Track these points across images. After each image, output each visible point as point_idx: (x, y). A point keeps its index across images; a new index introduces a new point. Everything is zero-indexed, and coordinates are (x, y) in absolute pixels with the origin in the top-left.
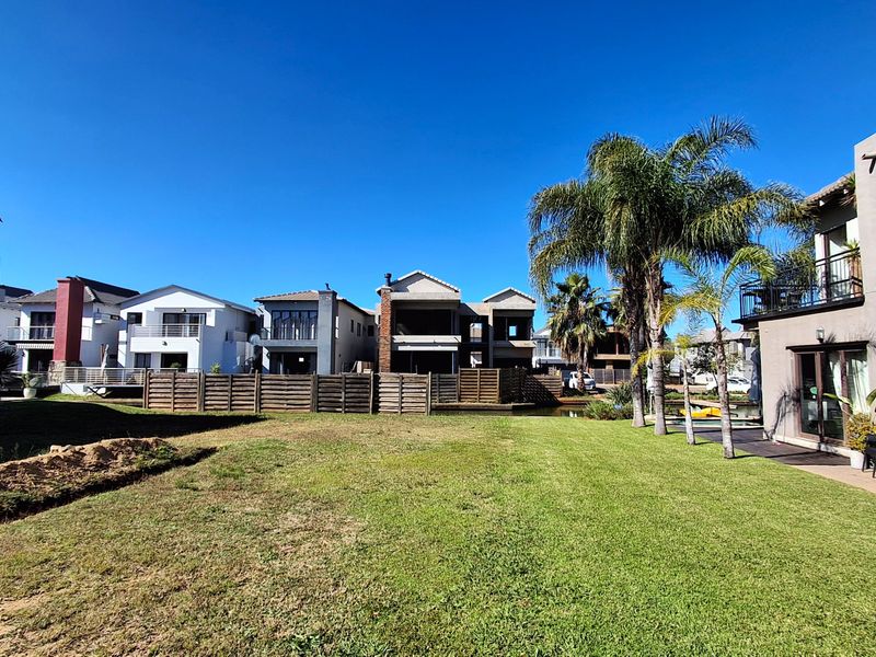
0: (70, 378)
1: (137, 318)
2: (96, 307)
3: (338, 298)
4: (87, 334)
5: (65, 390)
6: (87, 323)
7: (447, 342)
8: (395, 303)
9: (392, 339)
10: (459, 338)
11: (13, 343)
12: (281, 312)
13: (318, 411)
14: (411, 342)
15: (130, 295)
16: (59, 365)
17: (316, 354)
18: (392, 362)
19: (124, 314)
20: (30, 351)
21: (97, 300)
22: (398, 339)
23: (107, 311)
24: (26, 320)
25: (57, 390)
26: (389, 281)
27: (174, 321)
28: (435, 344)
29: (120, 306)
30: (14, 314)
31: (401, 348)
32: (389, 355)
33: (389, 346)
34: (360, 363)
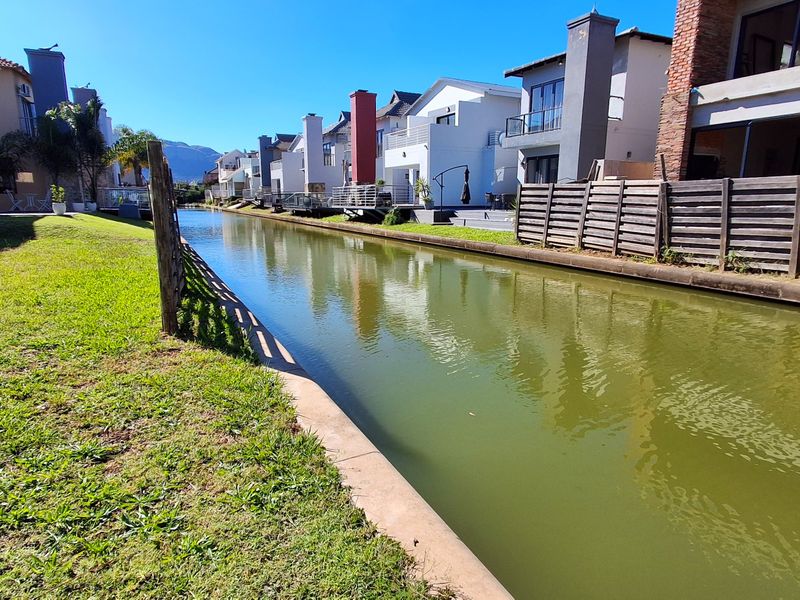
9: (693, 96)
12: (543, 87)
29: (407, 115)
31: (717, 118)
32: (680, 139)
33: (683, 118)
34: (600, 163)
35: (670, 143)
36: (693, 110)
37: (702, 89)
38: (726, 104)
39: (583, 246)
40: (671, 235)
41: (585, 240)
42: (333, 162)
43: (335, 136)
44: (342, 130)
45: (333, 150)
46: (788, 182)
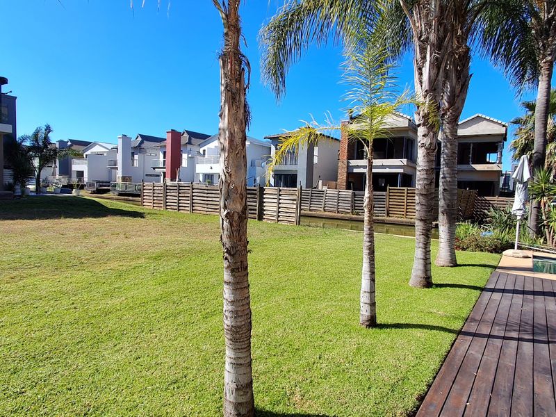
2: (189, 147)
4: (184, 163)
7: (395, 165)
9: (348, 163)
10: (405, 161)
15: (205, 138)
16: (168, 180)
17: (296, 175)
18: (347, 181)
19: (202, 150)
20: (163, 173)
21: (190, 143)
22: (353, 162)
23: (195, 148)
26: (351, 116)
28: (383, 167)
29: (200, 146)
30: (156, 152)
31: (355, 171)
32: (345, 176)
33: (346, 169)
34: (321, 182)
35: (342, 176)
36: (348, 167)
37: (350, 161)
38: (358, 167)
39: (325, 211)
40: (355, 206)
41: (326, 208)
42: (136, 164)
43: (139, 149)
44: (143, 146)
45: (136, 157)
46: (384, 193)
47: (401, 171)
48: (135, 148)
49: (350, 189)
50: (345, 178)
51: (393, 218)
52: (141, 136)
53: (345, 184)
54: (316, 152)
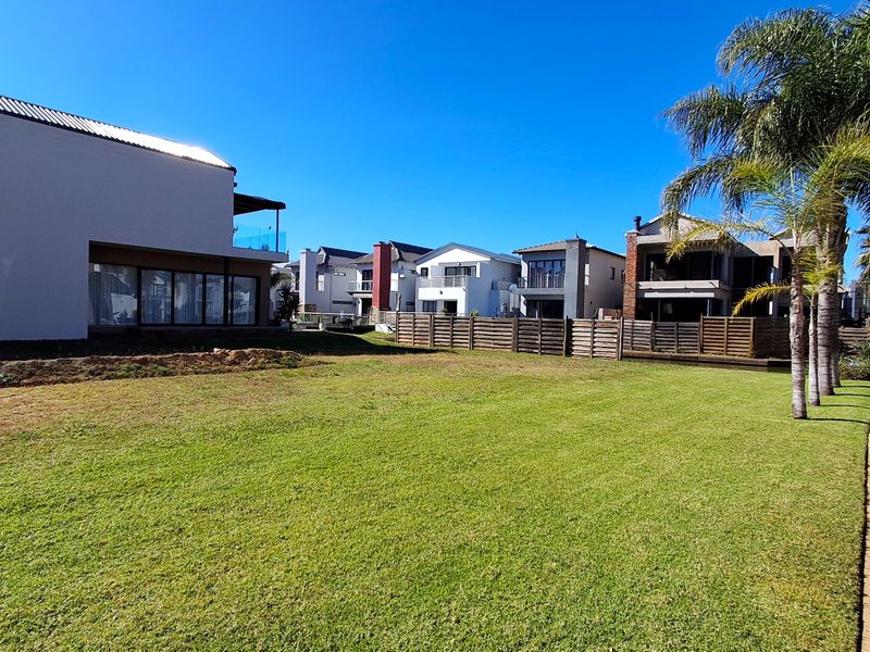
0: (382, 321)
1: (425, 272)
2: (400, 263)
3: (588, 245)
4: (394, 286)
5: (377, 329)
6: (394, 277)
7: (702, 288)
8: (641, 248)
9: (638, 285)
10: (716, 283)
11: (351, 294)
12: (537, 262)
13: (519, 352)
14: (660, 288)
15: (424, 253)
16: (375, 309)
17: (563, 301)
18: (637, 309)
19: (418, 270)
20: (363, 299)
21: (401, 259)
22: (644, 285)
23: (408, 266)
24: (359, 276)
25: (373, 328)
26: (638, 224)
27: (453, 272)
28: (686, 290)
29: (416, 262)
30: (349, 271)
31: (647, 295)
32: (634, 302)
33: (634, 293)
34: (601, 310)
35: (629, 302)
36: (639, 292)
37: (640, 283)
38: (651, 290)
42: (321, 287)
43: (325, 268)
44: (330, 262)
45: (321, 278)
46: (696, 324)
47: (712, 295)
48: (319, 266)
49: (650, 319)
50: (634, 305)
51: (709, 355)
52: (326, 249)
53: (633, 312)
54: (587, 273)
